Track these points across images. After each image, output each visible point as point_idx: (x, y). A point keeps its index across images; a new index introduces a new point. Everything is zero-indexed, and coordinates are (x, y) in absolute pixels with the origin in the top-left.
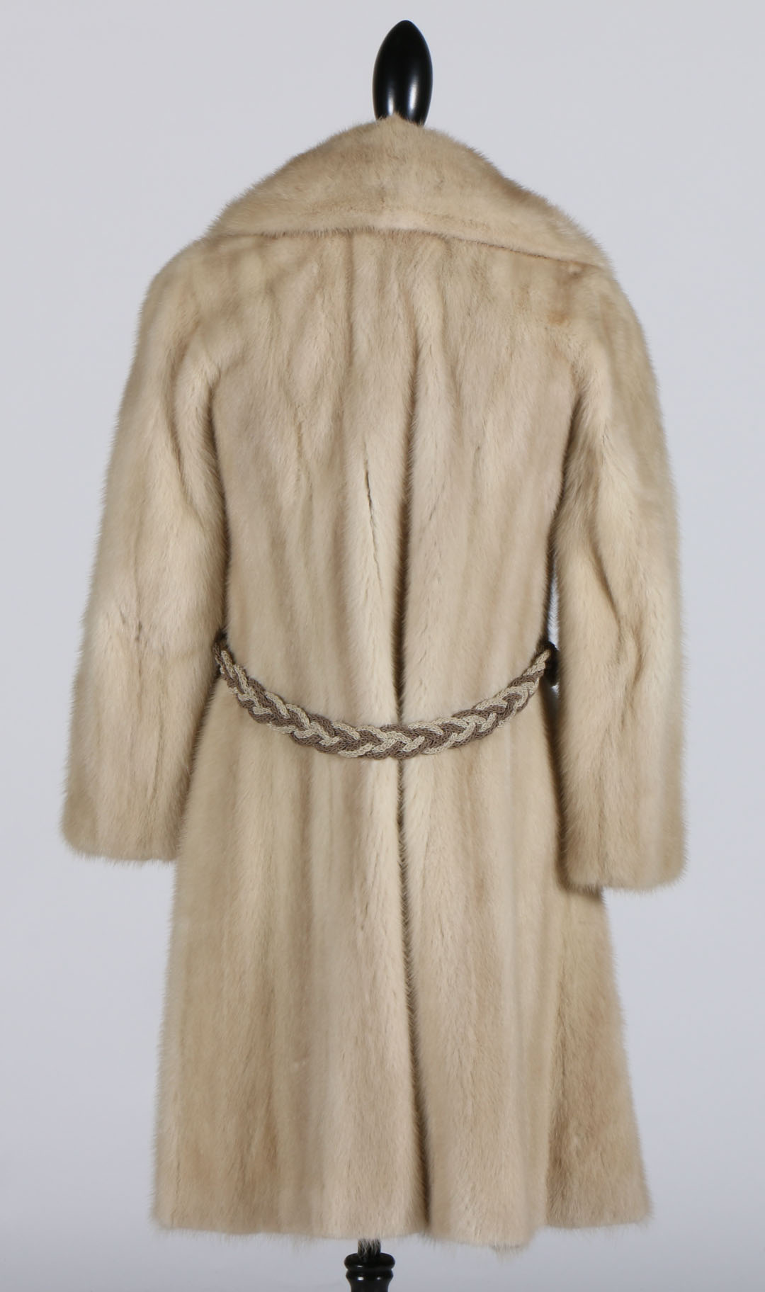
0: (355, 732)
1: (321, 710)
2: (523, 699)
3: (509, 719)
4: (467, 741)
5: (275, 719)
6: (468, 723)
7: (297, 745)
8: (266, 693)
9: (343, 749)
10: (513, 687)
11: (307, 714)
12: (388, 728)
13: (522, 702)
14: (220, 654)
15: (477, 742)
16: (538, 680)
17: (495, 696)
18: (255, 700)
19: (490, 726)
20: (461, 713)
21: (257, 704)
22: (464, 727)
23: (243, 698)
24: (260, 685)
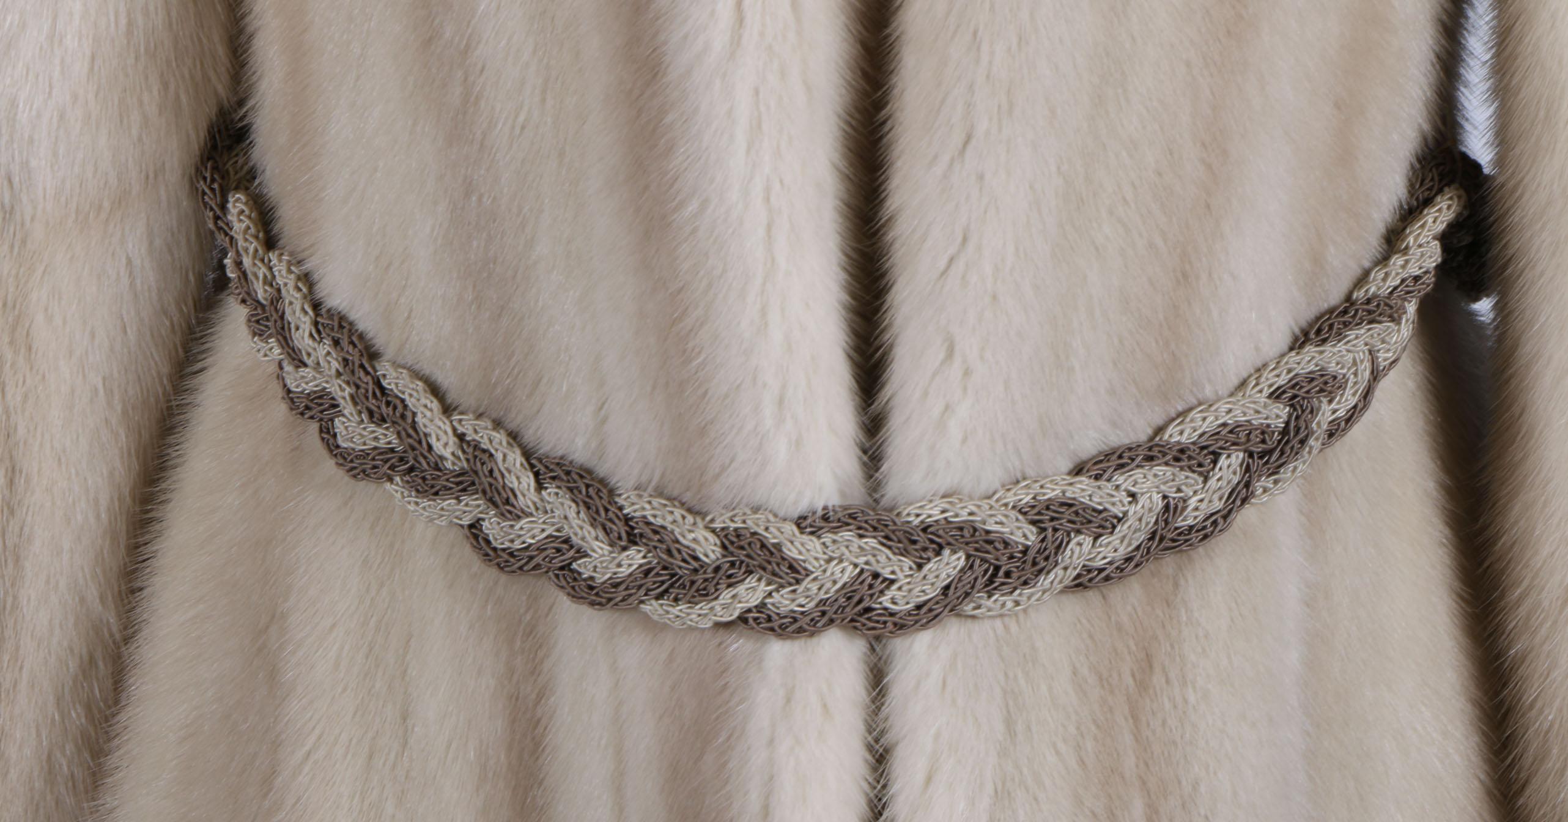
0: (701, 534)
1: (580, 442)
2: (1349, 392)
3: (1299, 468)
4: (1131, 563)
5: (411, 469)
6: (1133, 495)
7: (492, 572)
8: (384, 368)
9: (658, 597)
10: (1310, 350)
11: (527, 454)
12: (825, 518)
13: (1348, 399)
14: (223, 207)
15: (1169, 562)
16: (1411, 308)
17: (1243, 384)
18: (341, 391)
19: (1218, 505)
20: (1108, 456)
21: (348, 409)
22: (1117, 510)
23: (303, 381)
24: (361, 337)
